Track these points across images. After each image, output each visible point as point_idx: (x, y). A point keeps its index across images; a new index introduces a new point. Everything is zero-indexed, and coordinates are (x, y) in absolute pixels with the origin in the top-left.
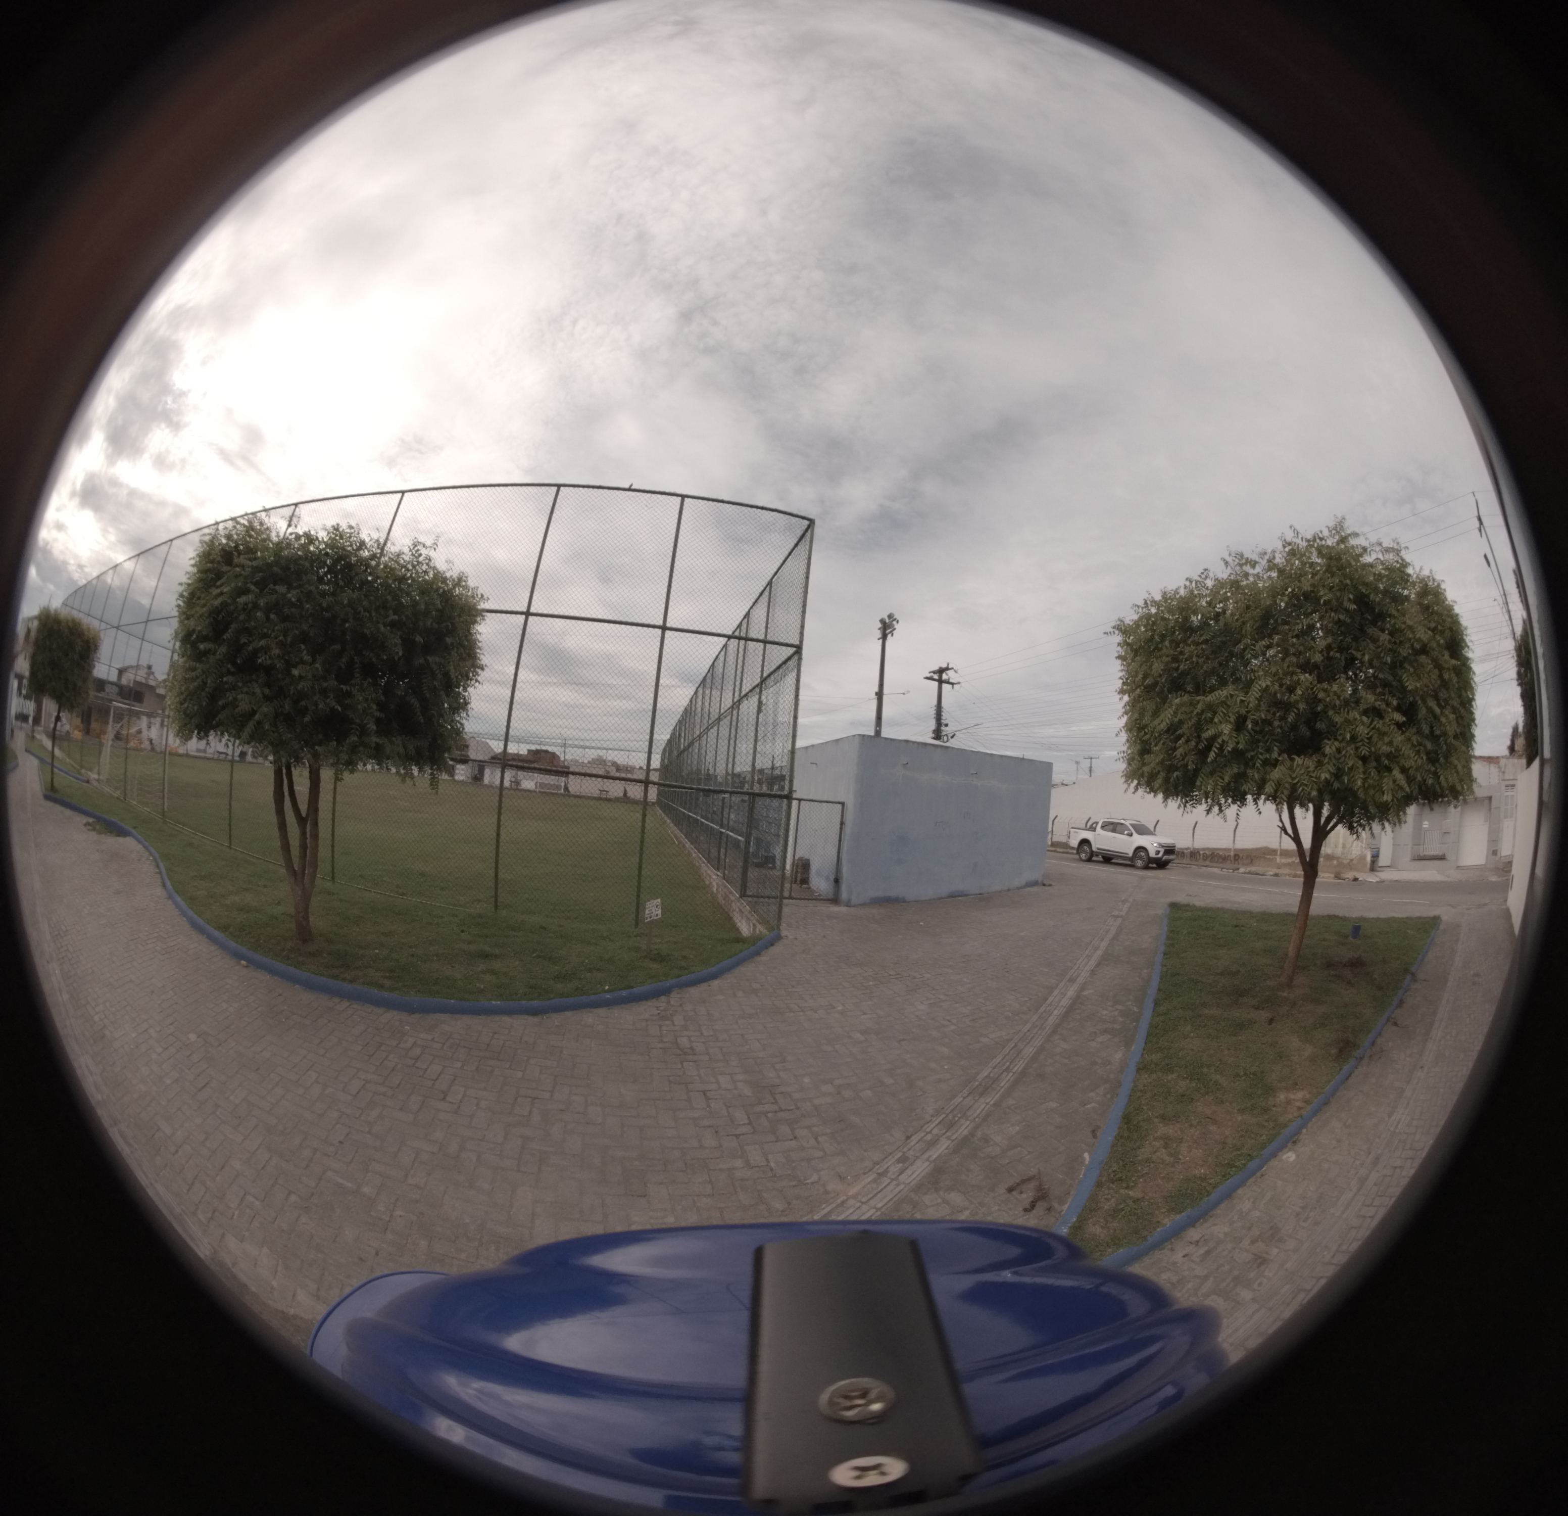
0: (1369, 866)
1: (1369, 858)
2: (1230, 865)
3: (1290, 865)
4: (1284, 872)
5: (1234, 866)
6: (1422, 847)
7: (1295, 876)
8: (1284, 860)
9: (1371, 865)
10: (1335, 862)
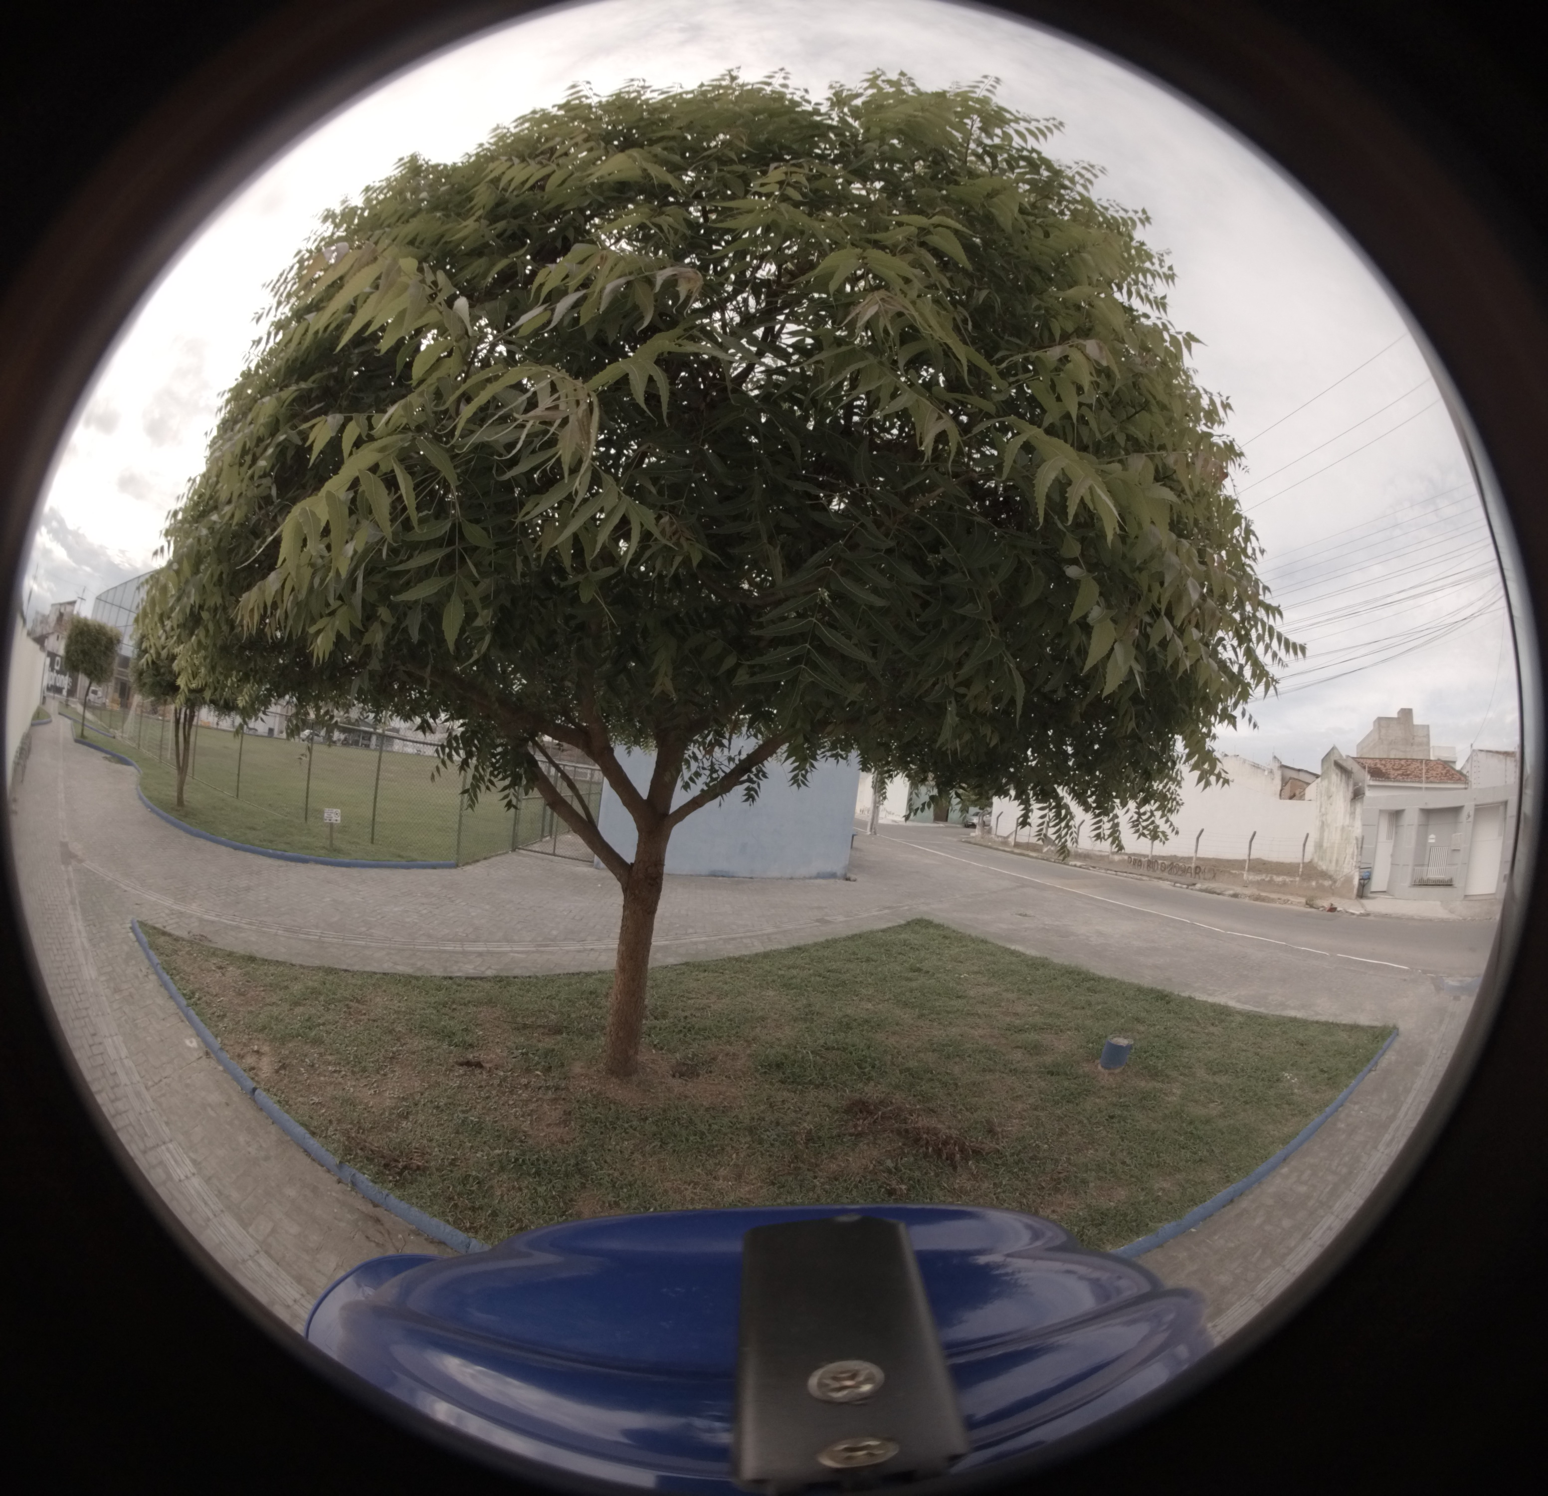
0: (1355, 891)
1: (1356, 882)
2: (1188, 878)
3: (1258, 883)
4: (1247, 892)
5: (1192, 880)
6: (1425, 868)
7: (1259, 898)
8: (1253, 877)
9: (1358, 890)
10: (1314, 883)
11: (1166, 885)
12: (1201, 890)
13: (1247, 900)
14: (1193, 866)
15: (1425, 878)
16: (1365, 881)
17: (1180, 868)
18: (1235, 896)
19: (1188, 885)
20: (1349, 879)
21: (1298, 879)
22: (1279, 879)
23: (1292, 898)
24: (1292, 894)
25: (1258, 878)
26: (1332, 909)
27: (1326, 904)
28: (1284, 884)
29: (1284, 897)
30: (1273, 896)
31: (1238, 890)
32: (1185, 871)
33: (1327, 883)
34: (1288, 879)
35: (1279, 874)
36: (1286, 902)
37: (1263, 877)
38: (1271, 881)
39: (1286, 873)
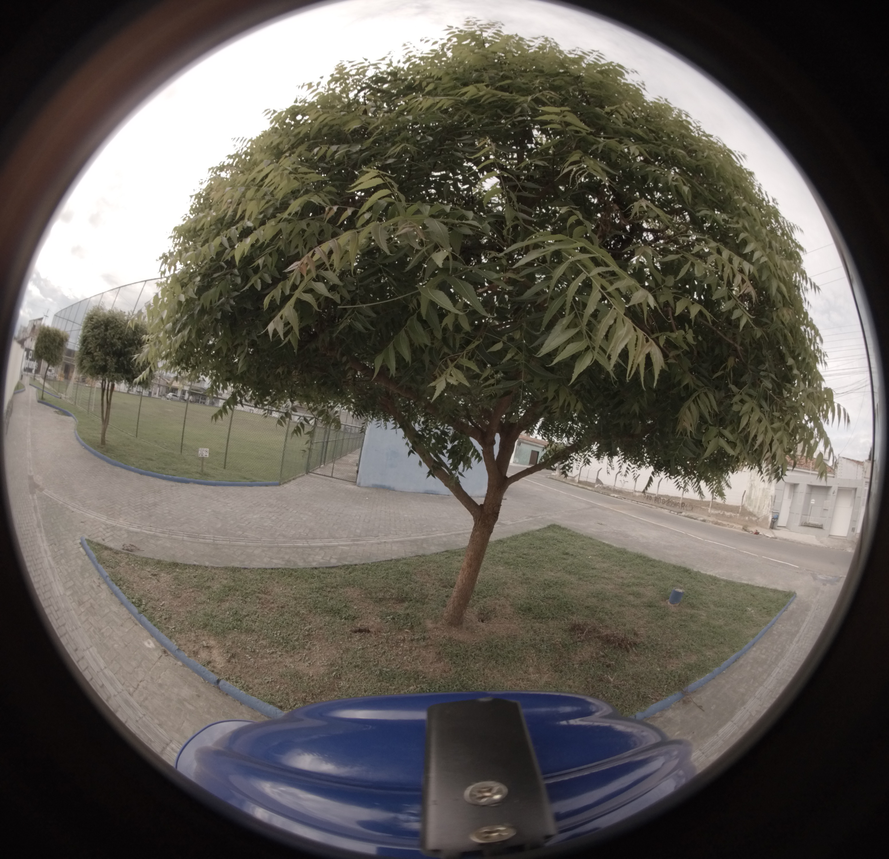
0: (769, 525)
1: (770, 520)
2: (677, 509)
3: (717, 515)
4: (711, 519)
5: (679, 510)
6: (807, 517)
7: (716, 523)
8: (713, 511)
9: (771, 524)
10: (747, 518)
11: (666, 512)
12: (685, 516)
13: (711, 524)
14: (681, 502)
15: (808, 522)
16: (775, 519)
17: (673, 503)
18: (704, 521)
19: (678, 513)
20: (766, 518)
21: (738, 514)
22: (728, 514)
23: (735, 525)
24: (735, 523)
25: (717, 512)
26: (757, 533)
27: (753, 529)
28: (731, 517)
29: (731, 524)
30: (724, 523)
31: (706, 518)
32: (676, 504)
33: (754, 519)
34: (733, 514)
35: (729, 511)
36: (732, 527)
37: (719, 512)
38: (723, 515)
39: (732, 511)
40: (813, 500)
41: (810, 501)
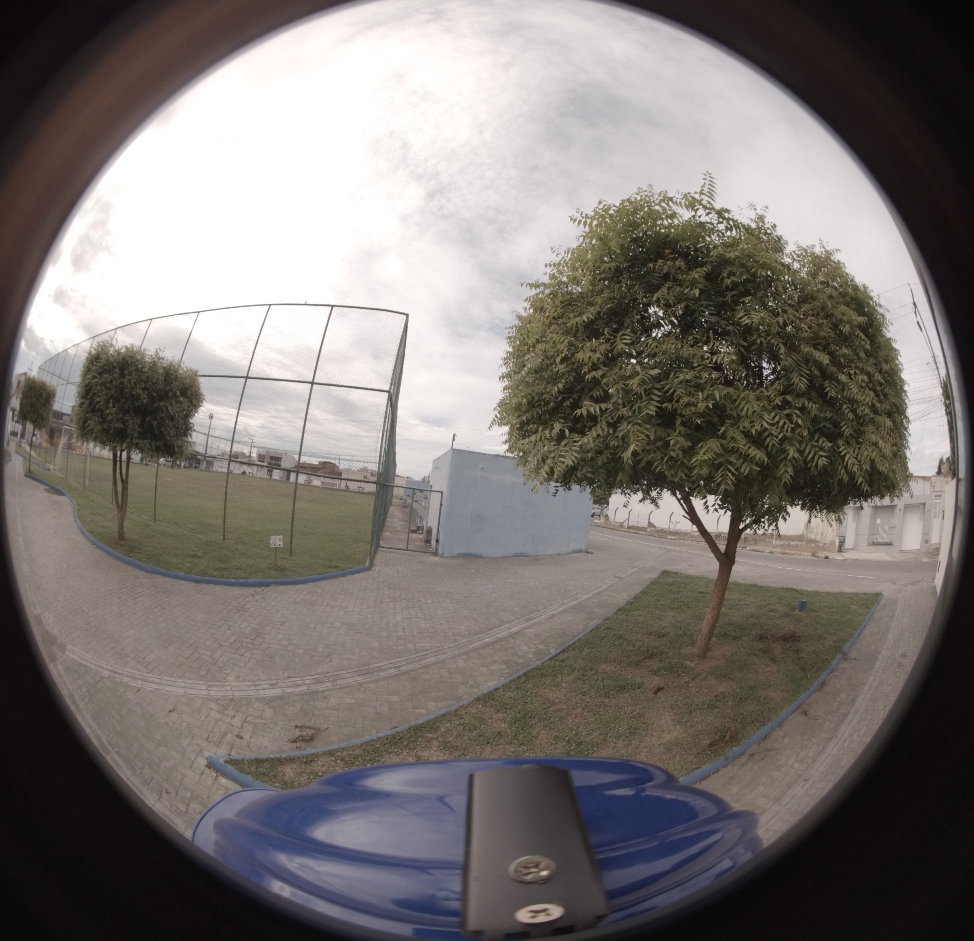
0: (837, 548)
1: (837, 543)
3: (782, 545)
4: (778, 550)
5: (744, 545)
6: (875, 536)
7: (784, 554)
8: (779, 542)
9: (839, 548)
10: (813, 545)
12: (750, 550)
13: (778, 554)
15: (875, 541)
16: (842, 543)
18: (771, 552)
19: (743, 548)
20: (833, 543)
21: (804, 543)
22: (794, 543)
23: (803, 553)
24: (802, 551)
25: (782, 543)
26: (827, 558)
27: (823, 555)
28: (797, 546)
29: (799, 553)
30: (792, 552)
31: (772, 550)
33: (820, 545)
34: (799, 543)
35: (793, 541)
36: (800, 555)
37: (785, 542)
38: (789, 545)
39: (796, 540)
40: (879, 520)
41: (875, 521)
